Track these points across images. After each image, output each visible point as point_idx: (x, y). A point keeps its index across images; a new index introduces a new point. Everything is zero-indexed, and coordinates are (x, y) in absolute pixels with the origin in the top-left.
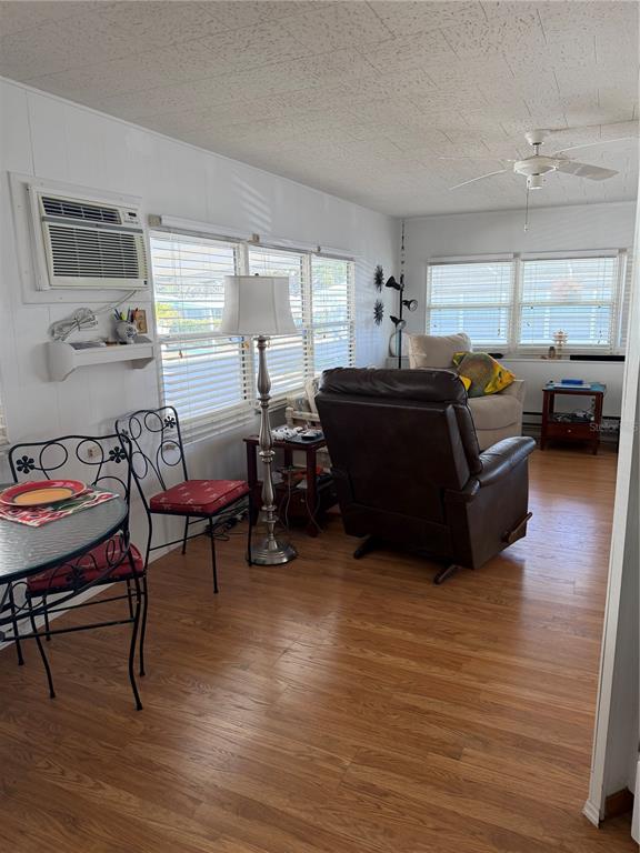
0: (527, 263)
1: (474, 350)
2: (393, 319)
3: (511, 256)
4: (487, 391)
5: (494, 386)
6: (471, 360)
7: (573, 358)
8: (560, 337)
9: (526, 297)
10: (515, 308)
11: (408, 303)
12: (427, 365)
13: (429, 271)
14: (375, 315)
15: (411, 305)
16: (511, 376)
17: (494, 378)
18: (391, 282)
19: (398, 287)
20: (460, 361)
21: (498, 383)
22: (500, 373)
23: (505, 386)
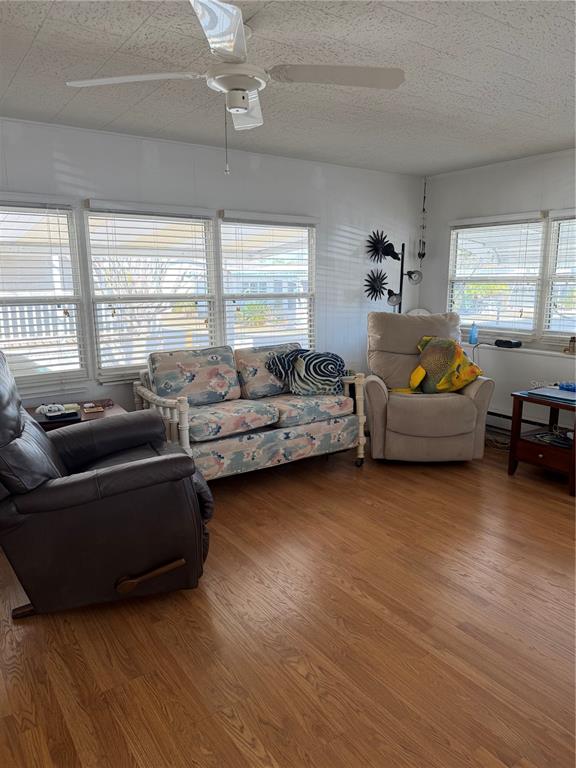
0: (565, 224)
1: (480, 333)
2: (391, 293)
3: (538, 215)
4: (441, 386)
5: (450, 381)
6: (434, 346)
10: (544, 283)
11: (410, 274)
12: (383, 349)
13: (453, 236)
14: (368, 288)
15: (413, 276)
16: (473, 372)
17: (450, 372)
18: (389, 250)
19: (395, 256)
20: (424, 347)
21: (454, 379)
22: (459, 366)
23: (465, 383)
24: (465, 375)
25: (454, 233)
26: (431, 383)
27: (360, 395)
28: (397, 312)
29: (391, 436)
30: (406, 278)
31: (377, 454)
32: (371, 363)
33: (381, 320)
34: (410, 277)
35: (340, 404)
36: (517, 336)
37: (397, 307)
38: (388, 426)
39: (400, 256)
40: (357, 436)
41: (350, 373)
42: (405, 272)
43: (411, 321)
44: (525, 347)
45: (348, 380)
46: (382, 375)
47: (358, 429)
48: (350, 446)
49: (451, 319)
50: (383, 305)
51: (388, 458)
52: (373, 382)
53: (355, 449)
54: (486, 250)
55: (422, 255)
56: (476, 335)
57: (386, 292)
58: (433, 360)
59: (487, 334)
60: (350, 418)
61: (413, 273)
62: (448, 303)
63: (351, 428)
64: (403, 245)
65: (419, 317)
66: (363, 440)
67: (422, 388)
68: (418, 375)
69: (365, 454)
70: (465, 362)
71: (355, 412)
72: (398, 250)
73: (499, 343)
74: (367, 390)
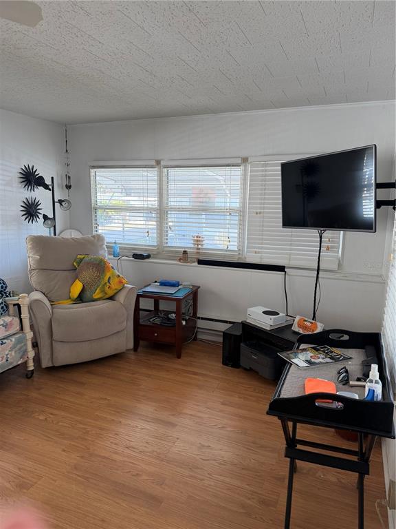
0: (171, 171)
1: (120, 248)
2: (45, 217)
3: (153, 163)
4: (96, 296)
5: (103, 291)
6: (88, 263)
7: (201, 262)
8: (198, 241)
9: (173, 202)
10: (162, 212)
11: (60, 202)
12: (42, 267)
13: (92, 174)
14: (24, 213)
15: (63, 204)
16: (121, 282)
17: (103, 283)
18: (40, 182)
19: (46, 187)
20: (79, 263)
21: (107, 288)
22: (109, 278)
23: (115, 291)
24: (115, 285)
25: (92, 171)
26: (88, 294)
27: (25, 315)
28: (52, 235)
29: (57, 346)
30: (57, 205)
31: (46, 363)
32: (34, 280)
33: (39, 243)
34: (61, 204)
35: (5, 326)
36: (146, 250)
37: (52, 229)
38: (55, 337)
39: (51, 187)
40: (26, 351)
41: (14, 294)
42: (56, 200)
43: (65, 242)
44: (154, 258)
45: (11, 300)
46: (44, 291)
47: (26, 345)
48: (20, 362)
49: (98, 239)
50: (39, 228)
51: (56, 365)
52: (37, 301)
53: (25, 363)
54: (117, 186)
55: (69, 187)
56: (118, 250)
57: (41, 216)
58: (88, 274)
59: (125, 249)
60: (17, 336)
61: (63, 201)
62: (94, 225)
63: (19, 346)
64: (52, 178)
65: (73, 239)
66: (31, 354)
67: (81, 298)
68: (77, 288)
69: (34, 366)
70: (113, 275)
71: (22, 329)
72: (48, 182)
73: (136, 256)
74: (30, 308)
